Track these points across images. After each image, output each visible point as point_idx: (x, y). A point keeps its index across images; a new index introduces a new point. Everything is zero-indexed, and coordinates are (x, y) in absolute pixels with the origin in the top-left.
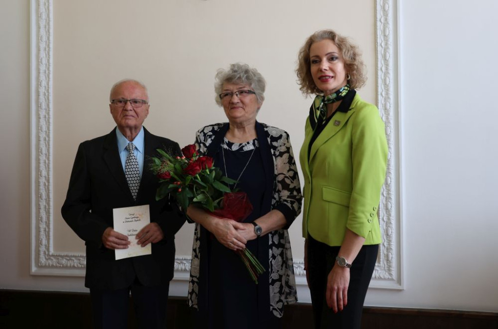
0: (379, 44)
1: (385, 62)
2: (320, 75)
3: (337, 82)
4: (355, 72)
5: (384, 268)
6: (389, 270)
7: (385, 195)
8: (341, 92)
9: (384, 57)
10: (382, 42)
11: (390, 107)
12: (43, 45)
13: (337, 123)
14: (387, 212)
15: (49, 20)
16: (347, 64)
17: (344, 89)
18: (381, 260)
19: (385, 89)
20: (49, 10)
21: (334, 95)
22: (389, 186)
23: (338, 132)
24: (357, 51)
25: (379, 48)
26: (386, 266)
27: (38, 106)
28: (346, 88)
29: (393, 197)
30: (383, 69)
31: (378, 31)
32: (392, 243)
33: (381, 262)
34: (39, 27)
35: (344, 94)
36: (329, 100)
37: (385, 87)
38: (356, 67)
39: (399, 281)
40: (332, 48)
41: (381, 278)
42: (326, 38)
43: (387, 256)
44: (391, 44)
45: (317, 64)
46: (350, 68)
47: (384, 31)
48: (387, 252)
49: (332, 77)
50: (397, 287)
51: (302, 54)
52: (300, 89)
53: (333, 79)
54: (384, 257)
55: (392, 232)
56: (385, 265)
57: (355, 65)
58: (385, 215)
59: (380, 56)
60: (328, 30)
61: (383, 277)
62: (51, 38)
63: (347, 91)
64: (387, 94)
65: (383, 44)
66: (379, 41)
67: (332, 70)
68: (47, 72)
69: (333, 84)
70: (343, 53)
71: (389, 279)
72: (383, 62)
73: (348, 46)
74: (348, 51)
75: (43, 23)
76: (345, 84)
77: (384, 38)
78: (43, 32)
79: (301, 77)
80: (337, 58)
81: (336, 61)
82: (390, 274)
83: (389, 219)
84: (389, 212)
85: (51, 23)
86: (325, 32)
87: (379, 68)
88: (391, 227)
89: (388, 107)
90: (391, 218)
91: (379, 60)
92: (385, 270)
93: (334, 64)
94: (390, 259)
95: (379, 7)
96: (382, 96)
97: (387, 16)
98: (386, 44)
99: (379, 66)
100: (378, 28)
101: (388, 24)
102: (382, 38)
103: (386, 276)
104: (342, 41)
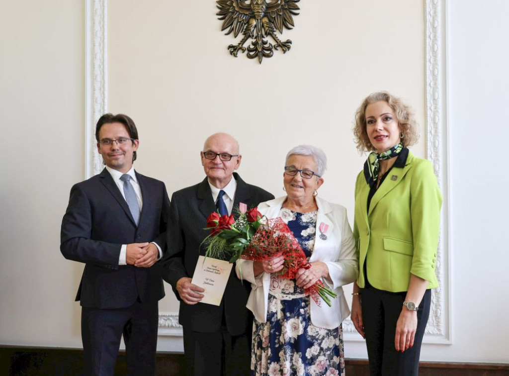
0: (428, 108)
1: (434, 125)
2: (375, 135)
3: (392, 141)
4: (408, 131)
5: (433, 324)
6: (438, 326)
8: (395, 149)
9: (434, 120)
10: (431, 105)
11: (439, 168)
12: (98, 107)
13: (394, 178)
15: (104, 82)
16: (401, 124)
17: (398, 147)
19: (434, 151)
20: (104, 72)
21: (389, 152)
23: (396, 186)
24: (410, 111)
25: (429, 112)
26: (435, 321)
28: (400, 146)
29: (442, 255)
30: (433, 132)
31: (428, 95)
32: (441, 300)
34: (94, 90)
35: (398, 151)
36: (383, 157)
37: (434, 149)
38: (409, 126)
39: (448, 336)
40: (386, 109)
41: (430, 333)
42: (380, 100)
43: (436, 312)
44: (441, 108)
45: (372, 125)
46: (404, 127)
47: (434, 95)
48: (436, 308)
49: (387, 136)
50: (446, 342)
51: (359, 114)
52: (357, 147)
53: (387, 138)
54: (432, 314)
55: (440, 289)
56: (433, 321)
57: (408, 124)
59: (429, 120)
60: (383, 92)
62: (106, 100)
63: (401, 149)
64: (436, 156)
65: (432, 108)
66: (429, 105)
67: (386, 129)
69: (387, 143)
70: (397, 114)
72: (432, 125)
73: (401, 106)
74: (402, 111)
75: (98, 86)
76: (399, 142)
77: (434, 102)
78: (98, 94)
79: (357, 136)
80: (391, 118)
81: (390, 122)
82: (439, 330)
84: (438, 270)
85: (106, 86)
86: (380, 94)
87: (428, 131)
89: (437, 169)
90: (440, 276)
91: (428, 123)
92: (434, 326)
93: (388, 124)
94: (439, 315)
95: (428, 73)
96: (432, 159)
97: (436, 79)
98: (436, 108)
99: (428, 129)
100: (428, 91)
101: (437, 88)
102: (432, 102)
103: (434, 332)
104: (396, 103)
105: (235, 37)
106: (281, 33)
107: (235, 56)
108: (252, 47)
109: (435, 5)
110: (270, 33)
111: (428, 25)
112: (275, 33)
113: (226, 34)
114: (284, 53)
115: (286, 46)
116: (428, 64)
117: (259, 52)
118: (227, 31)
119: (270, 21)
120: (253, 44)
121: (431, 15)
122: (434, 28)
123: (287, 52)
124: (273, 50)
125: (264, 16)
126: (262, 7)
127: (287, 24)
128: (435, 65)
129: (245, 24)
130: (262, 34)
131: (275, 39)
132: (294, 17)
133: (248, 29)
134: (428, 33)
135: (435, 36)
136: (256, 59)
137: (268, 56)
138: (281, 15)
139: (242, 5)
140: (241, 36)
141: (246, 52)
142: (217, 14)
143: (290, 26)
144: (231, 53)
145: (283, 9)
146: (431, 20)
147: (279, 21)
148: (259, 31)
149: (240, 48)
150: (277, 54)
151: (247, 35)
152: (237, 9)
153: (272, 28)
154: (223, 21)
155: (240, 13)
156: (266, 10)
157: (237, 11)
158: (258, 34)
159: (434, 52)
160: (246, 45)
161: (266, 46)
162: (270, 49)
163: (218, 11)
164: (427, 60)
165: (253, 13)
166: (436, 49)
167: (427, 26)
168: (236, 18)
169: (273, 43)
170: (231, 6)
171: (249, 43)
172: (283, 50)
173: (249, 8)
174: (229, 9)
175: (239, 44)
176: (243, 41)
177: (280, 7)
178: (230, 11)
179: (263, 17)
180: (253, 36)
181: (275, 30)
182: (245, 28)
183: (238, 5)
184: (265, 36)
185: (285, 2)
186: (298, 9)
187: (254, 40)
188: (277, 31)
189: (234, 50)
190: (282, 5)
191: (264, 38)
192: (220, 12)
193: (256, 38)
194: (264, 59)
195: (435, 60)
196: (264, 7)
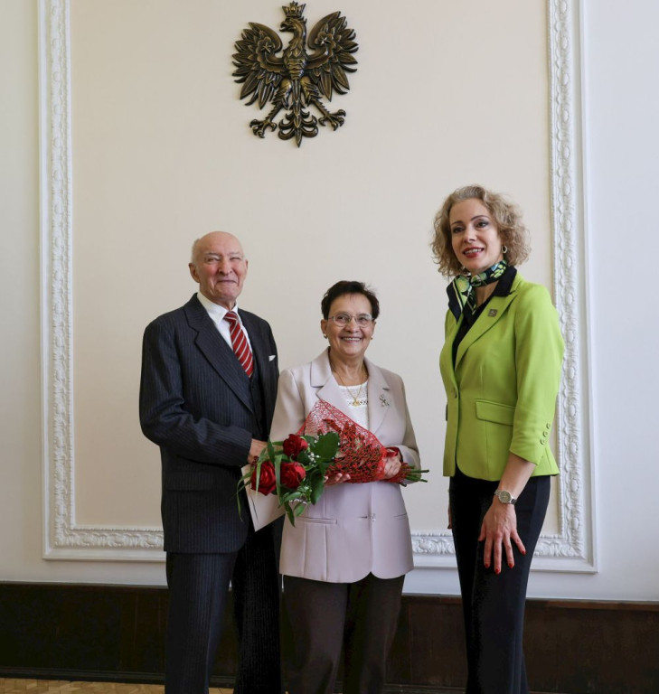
0: (555, 208)
1: (565, 235)
2: (464, 248)
3: (490, 257)
4: (513, 241)
5: (568, 540)
6: (575, 544)
7: (567, 432)
8: (493, 272)
9: (564, 226)
10: (560, 204)
11: (573, 301)
12: (58, 219)
13: (493, 312)
14: (570, 457)
15: (67, 182)
18: (563, 528)
19: (565, 274)
20: (66, 167)
21: (484, 276)
22: (573, 418)
23: (494, 325)
25: (556, 215)
26: (571, 537)
27: (52, 309)
29: (579, 434)
30: (563, 245)
31: (554, 188)
32: (579, 504)
33: (563, 532)
34: (52, 193)
36: (476, 282)
37: (565, 271)
38: (514, 234)
39: (591, 560)
41: (563, 555)
42: (471, 197)
43: (572, 523)
44: (575, 208)
45: (460, 233)
46: (507, 235)
47: (563, 189)
48: (572, 516)
49: (483, 250)
50: (587, 568)
51: (439, 221)
53: (483, 252)
54: (567, 525)
55: (578, 487)
56: (568, 536)
57: (513, 230)
58: (568, 462)
59: (557, 226)
60: (474, 186)
61: (565, 554)
64: (569, 281)
65: (562, 208)
66: (556, 203)
67: (481, 239)
68: (64, 258)
69: (483, 260)
70: (496, 215)
71: (574, 558)
72: (562, 235)
73: (502, 205)
74: (503, 212)
75: (57, 187)
76: (501, 258)
77: (563, 199)
78: (58, 199)
79: (439, 253)
80: (487, 223)
81: (486, 228)
82: (577, 550)
83: (574, 468)
84: (573, 457)
85: (70, 186)
87: (556, 244)
88: (577, 480)
89: (570, 302)
90: (577, 466)
91: (556, 231)
92: (569, 543)
93: (484, 232)
94: (576, 526)
95: (555, 154)
96: (562, 286)
97: (567, 165)
98: (567, 208)
99: (556, 240)
100: (554, 184)
101: (569, 177)
102: (561, 199)
103: (570, 552)
104: (494, 200)
105: (261, 108)
106: (330, 100)
107: (261, 136)
108: (286, 122)
109: (565, 50)
110: (313, 101)
111: (554, 81)
112: (320, 101)
113: (248, 104)
114: (335, 130)
115: (337, 120)
116: (554, 141)
117: (297, 130)
118: (248, 99)
119: (312, 82)
120: (288, 118)
121: (558, 67)
122: (563, 86)
123: (339, 129)
124: (318, 125)
125: (304, 75)
126: (301, 62)
127: (339, 86)
128: (565, 141)
129: (275, 88)
130: (300, 103)
131: (320, 108)
132: (349, 76)
133: (279, 96)
134: (554, 94)
135: (565, 98)
136: (292, 141)
137: (312, 135)
138: (328, 73)
139: (269, 59)
140: (269, 107)
141: (278, 130)
142: (234, 75)
143: (343, 90)
144: (255, 132)
145: (332, 63)
146: (559, 74)
147: (326, 82)
148: (297, 99)
149: (269, 125)
150: (324, 131)
151: (279, 106)
152: (262, 66)
153: (315, 93)
154: (241, 85)
155: (267, 72)
156: (306, 67)
157: (263, 69)
158: (295, 103)
159: (564, 122)
160: (276, 120)
161: (307, 120)
162: (312, 125)
163: (235, 69)
164: (553, 135)
165: (288, 70)
166: (566, 118)
167: (553, 83)
168: (261, 79)
169: (318, 115)
170: (253, 62)
171: (281, 116)
172: (333, 125)
173: (281, 64)
174: (251, 66)
175: (267, 118)
176: (273, 114)
177: (327, 61)
178: (253, 68)
179: (302, 76)
180: (287, 106)
181: (320, 95)
182: (275, 93)
183: (264, 59)
184: (306, 106)
185: (335, 53)
186: (356, 63)
187: (289, 112)
188: (324, 97)
189: (258, 128)
190: (331, 58)
191: (304, 108)
192: (237, 71)
193: (291, 108)
194: (305, 140)
195: (565, 135)
196: (304, 61)
